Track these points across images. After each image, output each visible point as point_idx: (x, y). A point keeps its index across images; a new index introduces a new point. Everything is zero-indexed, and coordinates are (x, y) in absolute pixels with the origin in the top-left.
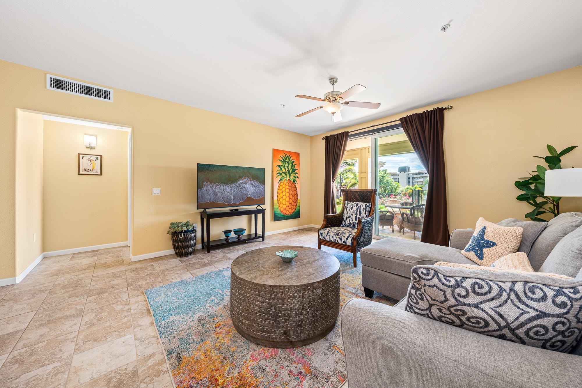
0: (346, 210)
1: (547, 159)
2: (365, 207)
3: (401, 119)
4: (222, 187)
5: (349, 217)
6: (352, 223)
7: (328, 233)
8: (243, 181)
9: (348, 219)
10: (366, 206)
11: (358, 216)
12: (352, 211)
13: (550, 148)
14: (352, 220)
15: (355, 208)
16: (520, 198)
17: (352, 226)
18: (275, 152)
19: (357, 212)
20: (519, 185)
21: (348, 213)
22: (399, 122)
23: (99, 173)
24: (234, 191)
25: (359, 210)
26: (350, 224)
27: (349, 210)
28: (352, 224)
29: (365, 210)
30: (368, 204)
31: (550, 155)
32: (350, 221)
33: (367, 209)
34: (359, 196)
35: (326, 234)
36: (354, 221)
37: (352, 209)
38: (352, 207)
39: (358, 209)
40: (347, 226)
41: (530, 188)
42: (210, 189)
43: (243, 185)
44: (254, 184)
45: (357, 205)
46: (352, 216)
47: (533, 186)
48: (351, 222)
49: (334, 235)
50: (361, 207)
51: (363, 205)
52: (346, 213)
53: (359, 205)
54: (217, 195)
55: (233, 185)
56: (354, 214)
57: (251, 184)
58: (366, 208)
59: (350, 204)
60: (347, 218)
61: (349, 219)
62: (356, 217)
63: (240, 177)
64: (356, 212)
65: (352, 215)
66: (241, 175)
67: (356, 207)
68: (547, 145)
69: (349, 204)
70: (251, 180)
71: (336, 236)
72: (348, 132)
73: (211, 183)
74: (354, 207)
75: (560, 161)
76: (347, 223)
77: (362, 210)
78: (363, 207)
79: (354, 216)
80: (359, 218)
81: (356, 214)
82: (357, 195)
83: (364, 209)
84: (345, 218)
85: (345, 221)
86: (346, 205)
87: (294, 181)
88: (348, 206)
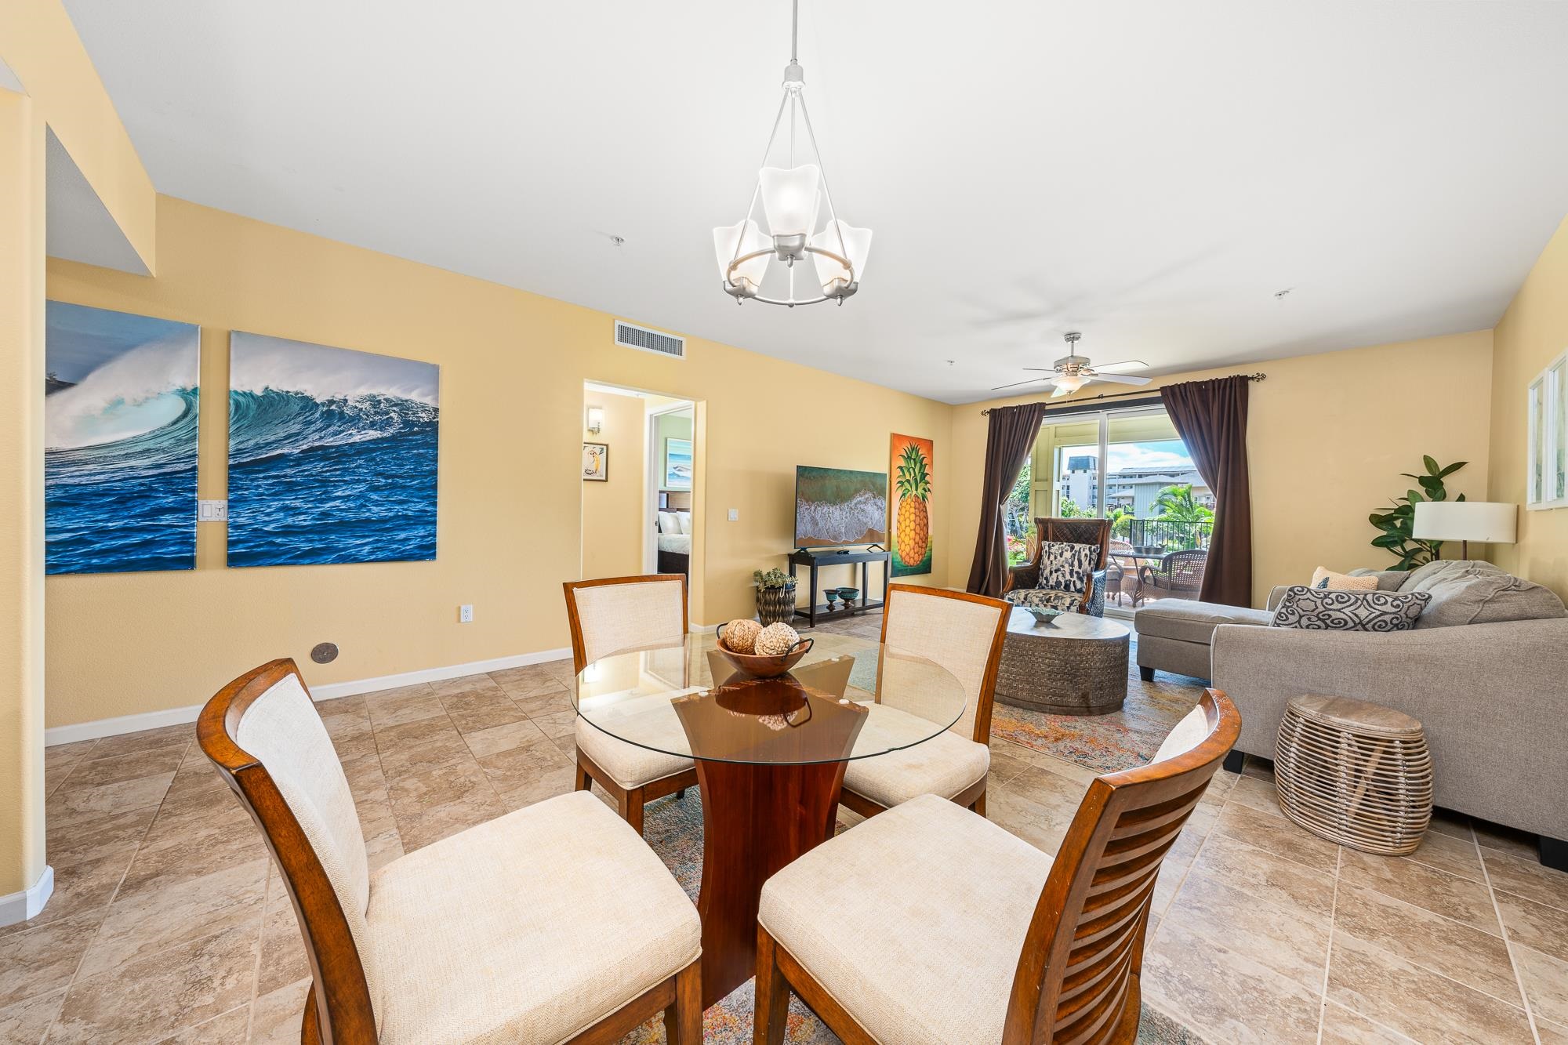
0: (1049, 558)
1: (1422, 480)
2: (1088, 553)
3: (1162, 389)
4: (826, 508)
5: (1056, 571)
6: (1063, 581)
7: (1025, 599)
8: (862, 499)
9: (1054, 575)
10: (1090, 550)
11: (1076, 569)
12: (1063, 559)
13: (1429, 462)
14: (1064, 576)
15: (1068, 555)
16: (1378, 543)
17: (1062, 587)
18: (898, 437)
19: (1072, 562)
20: (1377, 520)
21: (1054, 562)
22: (1159, 394)
23: (604, 478)
24: (846, 518)
25: (1076, 557)
26: (1058, 583)
27: (1056, 558)
28: (1063, 584)
29: (1088, 559)
30: (1093, 547)
31: (1427, 474)
32: (1057, 578)
33: (1093, 557)
34: (1071, 533)
35: (1023, 600)
36: (1068, 577)
37: (1061, 556)
38: (1062, 552)
39: (1074, 555)
40: (1052, 588)
41: (1395, 526)
42: (806, 512)
43: (862, 506)
44: (879, 504)
45: (1072, 548)
46: (1062, 569)
47: (1398, 523)
48: (1061, 579)
49: (1040, 601)
50: (1080, 552)
51: (1083, 549)
52: (1049, 562)
53: (1077, 548)
54: (817, 524)
55: (845, 506)
56: (1067, 565)
57: (875, 504)
58: (1091, 554)
59: (1056, 547)
60: (1051, 572)
61: (1056, 574)
62: (1072, 571)
63: (857, 491)
64: (1070, 561)
65: (1063, 566)
66: (859, 486)
67: (1071, 551)
68: (1425, 456)
69: (1053, 546)
70: (874, 498)
71: (1045, 603)
72: (1044, 404)
73: (807, 502)
74: (1065, 553)
75: (1442, 483)
76: (1052, 582)
77: (1083, 558)
78: (1084, 553)
79: (1067, 569)
80: (1077, 573)
81: (1072, 565)
82: (1066, 531)
83: (1086, 555)
84: (1047, 572)
85: (1046, 579)
86: (1047, 548)
87: (924, 497)
88: (1052, 550)
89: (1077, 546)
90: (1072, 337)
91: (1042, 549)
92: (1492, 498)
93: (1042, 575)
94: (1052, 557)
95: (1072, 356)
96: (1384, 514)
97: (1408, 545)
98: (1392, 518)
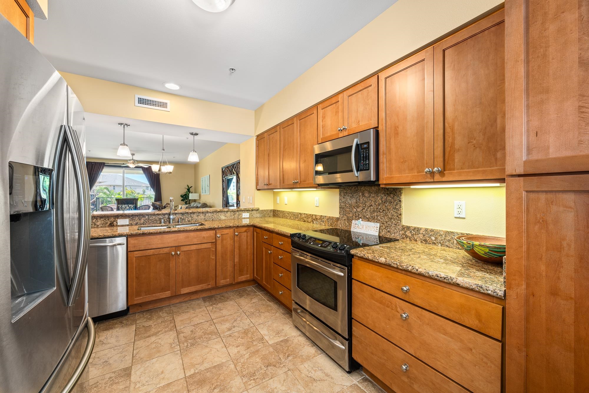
1: (187, 189)
13: (188, 186)
16: (182, 200)
20: (182, 196)
27: (124, 209)
30: (134, 205)
33: (134, 208)
34: (126, 202)
39: (129, 208)
51: (132, 206)
72: (105, 163)
74: (127, 207)
75: (190, 190)
77: (132, 208)
82: (124, 202)
86: (121, 207)
88: (123, 207)
89: (130, 205)
90: (133, 154)
91: (118, 207)
92: (195, 193)
95: (133, 159)
96: (182, 195)
97: (186, 200)
98: (184, 196)
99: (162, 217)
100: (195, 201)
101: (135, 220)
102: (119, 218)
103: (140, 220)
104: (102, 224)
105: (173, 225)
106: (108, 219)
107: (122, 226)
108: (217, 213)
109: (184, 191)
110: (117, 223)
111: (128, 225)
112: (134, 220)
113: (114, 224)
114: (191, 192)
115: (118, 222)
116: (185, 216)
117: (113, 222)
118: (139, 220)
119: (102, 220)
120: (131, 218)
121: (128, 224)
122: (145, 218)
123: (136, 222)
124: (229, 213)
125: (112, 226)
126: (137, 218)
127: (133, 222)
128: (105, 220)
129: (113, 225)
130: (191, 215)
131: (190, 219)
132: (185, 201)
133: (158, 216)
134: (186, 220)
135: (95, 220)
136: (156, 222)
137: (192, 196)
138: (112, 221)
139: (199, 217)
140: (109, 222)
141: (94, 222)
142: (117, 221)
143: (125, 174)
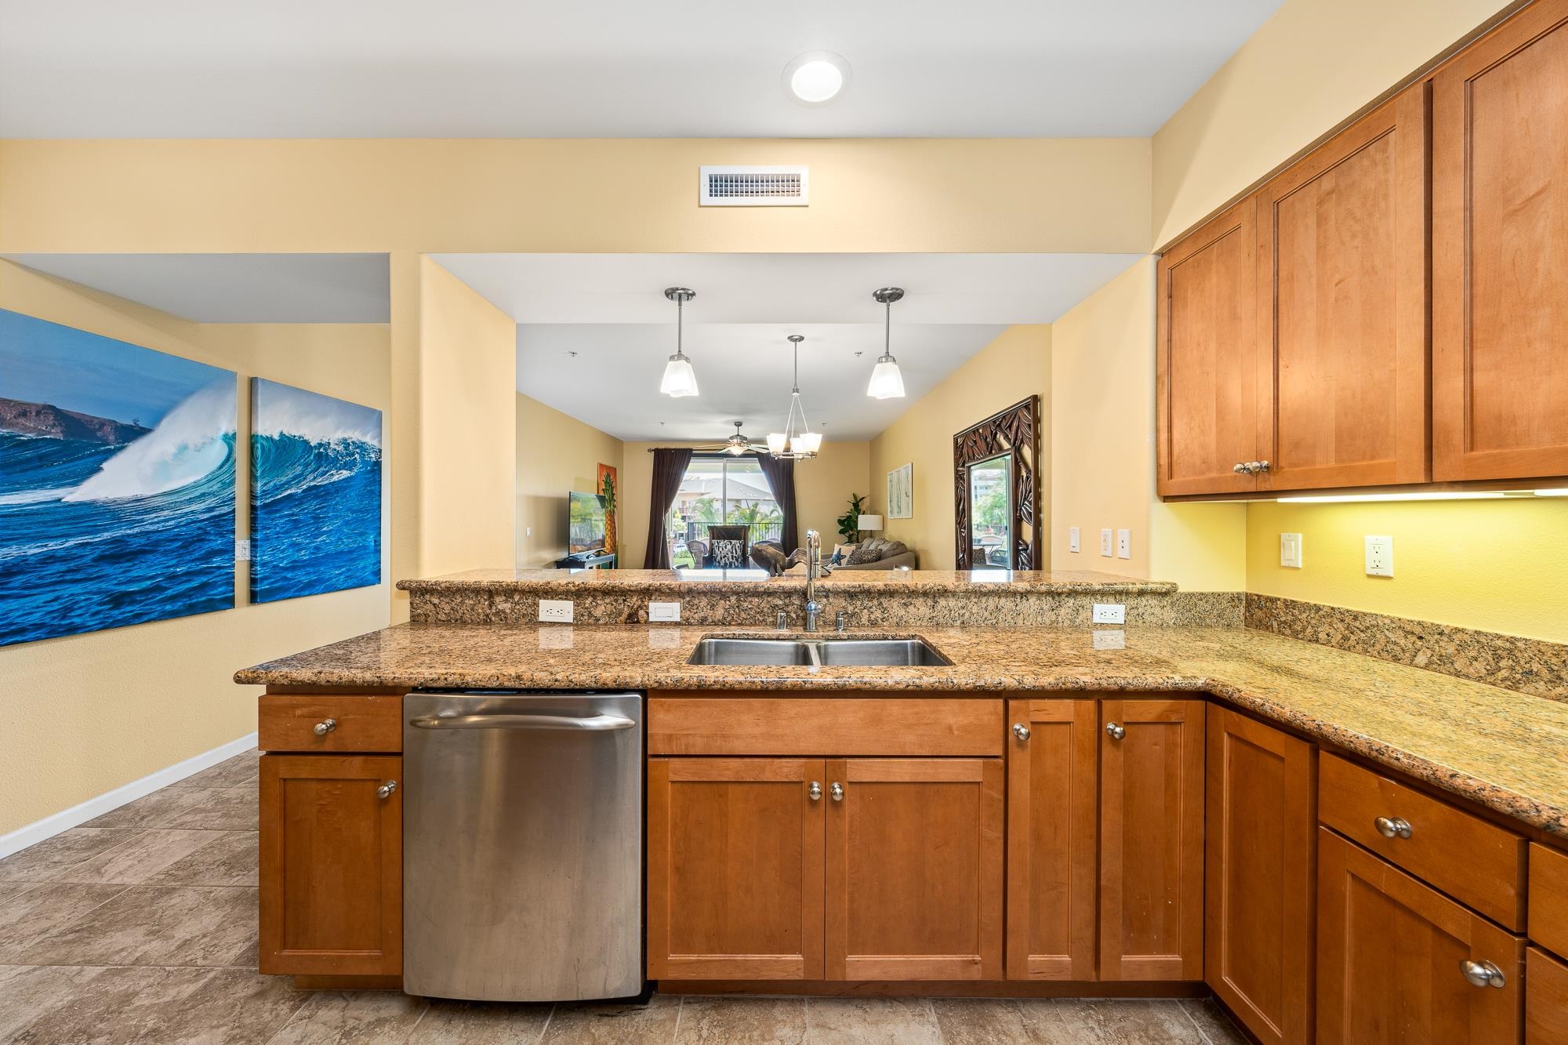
0: (719, 550)
1: (854, 504)
5: (724, 557)
9: (723, 560)
10: (740, 543)
11: (734, 555)
12: (727, 549)
13: (855, 496)
14: (729, 560)
15: (729, 547)
16: (841, 532)
17: (728, 566)
18: (602, 466)
20: (840, 522)
21: (722, 552)
25: (734, 548)
26: (726, 564)
27: (723, 550)
30: (741, 538)
31: (855, 502)
32: (725, 561)
33: (741, 547)
34: (726, 533)
36: (731, 560)
38: (726, 545)
40: (722, 567)
45: (731, 543)
46: (727, 555)
47: (849, 523)
48: (727, 561)
51: (737, 543)
52: (719, 552)
53: (733, 543)
56: (729, 553)
59: (721, 542)
60: (721, 558)
62: (732, 556)
64: (731, 550)
68: (853, 494)
72: (691, 450)
75: (860, 506)
76: (722, 563)
77: (737, 548)
79: (730, 555)
80: (735, 557)
81: (732, 553)
82: (724, 533)
83: (738, 546)
84: (719, 558)
85: (719, 562)
86: (716, 544)
87: (614, 512)
90: (738, 424)
91: (713, 545)
92: (874, 512)
93: (715, 560)
94: (721, 550)
95: (738, 435)
96: (843, 519)
97: (851, 532)
98: (845, 520)
99: (781, 602)
100: (871, 534)
101: (697, 608)
102: (653, 598)
103: (713, 607)
104: (609, 616)
105: (818, 638)
106: (624, 600)
107: (663, 624)
108: (984, 600)
109: (845, 509)
110: (647, 613)
111: (677, 624)
112: (695, 607)
113: (641, 619)
114: (862, 512)
115: (650, 610)
116: (859, 603)
117: (637, 611)
118: (709, 607)
119: (607, 601)
120: (688, 599)
121: (678, 619)
122: (728, 602)
123: (702, 614)
124: (1033, 599)
125: (634, 623)
126: (704, 601)
127: (692, 614)
128: (616, 601)
129: (638, 622)
130: (882, 600)
131: (878, 614)
132: (847, 534)
133: (769, 599)
134: (864, 620)
135: (590, 599)
136: (761, 619)
137: (865, 522)
138: (635, 607)
139: (911, 607)
140: (626, 611)
141: (587, 608)
142: (647, 607)
143: (727, 474)
